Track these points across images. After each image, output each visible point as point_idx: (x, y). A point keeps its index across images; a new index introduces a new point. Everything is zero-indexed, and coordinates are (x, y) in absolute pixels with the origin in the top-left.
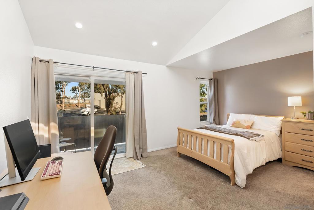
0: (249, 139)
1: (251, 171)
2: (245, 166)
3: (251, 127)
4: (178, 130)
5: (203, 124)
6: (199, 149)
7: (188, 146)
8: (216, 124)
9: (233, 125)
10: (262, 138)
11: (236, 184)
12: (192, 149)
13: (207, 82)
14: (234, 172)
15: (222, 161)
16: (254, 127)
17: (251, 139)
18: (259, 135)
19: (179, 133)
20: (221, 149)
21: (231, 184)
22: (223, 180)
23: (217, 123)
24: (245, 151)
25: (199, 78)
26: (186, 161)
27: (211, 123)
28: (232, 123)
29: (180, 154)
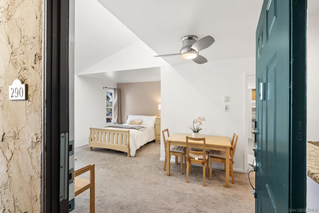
0: (138, 130)
1: (138, 147)
2: (135, 145)
3: (141, 124)
4: (90, 129)
5: (109, 124)
6: (108, 141)
7: (99, 140)
8: (119, 124)
9: (130, 123)
10: (145, 129)
11: (130, 156)
12: (103, 141)
13: (112, 91)
14: (129, 149)
15: (123, 145)
16: (143, 123)
17: (139, 130)
18: (144, 127)
19: (91, 131)
20: (122, 137)
21: (128, 157)
22: (123, 156)
23: (120, 122)
24: (136, 137)
25: (106, 88)
26: (97, 152)
27: (115, 124)
28: (129, 122)
29: (91, 148)
